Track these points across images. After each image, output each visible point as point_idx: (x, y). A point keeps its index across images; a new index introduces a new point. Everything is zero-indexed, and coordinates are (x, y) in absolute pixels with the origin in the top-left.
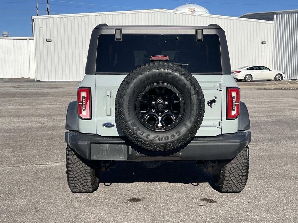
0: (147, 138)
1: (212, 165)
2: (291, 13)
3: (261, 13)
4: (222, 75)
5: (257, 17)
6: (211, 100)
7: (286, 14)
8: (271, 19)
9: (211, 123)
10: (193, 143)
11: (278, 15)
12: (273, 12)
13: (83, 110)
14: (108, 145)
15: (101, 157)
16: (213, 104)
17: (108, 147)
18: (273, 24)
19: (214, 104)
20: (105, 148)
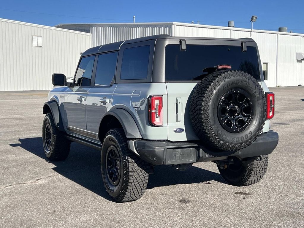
2: (108, 26)
3: (76, 24)
4: (261, 81)
5: (73, 28)
7: (103, 27)
8: (88, 31)
11: (94, 27)
12: (89, 24)
13: (157, 117)
14: (180, 150)
15: (174, 161)
17: (180, 151)
18: (90, 36)
20: (177, 152)
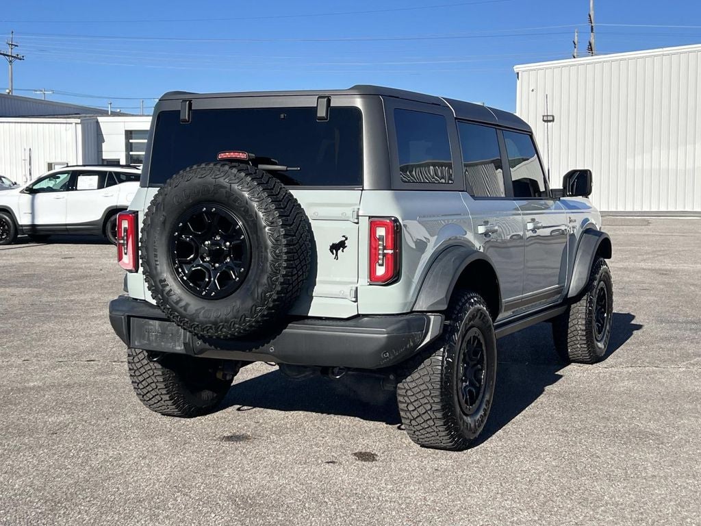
0: (185, 310)
1: (338, 377)
4: (362, 190)
6: (337, 242)
9: (336, 290)
10: (291, 328)
14: (157, 322)
15: (146, 343)
16: (340, 251)
17: (157, 326)
19: (343, 251)
20: (152, 327)
